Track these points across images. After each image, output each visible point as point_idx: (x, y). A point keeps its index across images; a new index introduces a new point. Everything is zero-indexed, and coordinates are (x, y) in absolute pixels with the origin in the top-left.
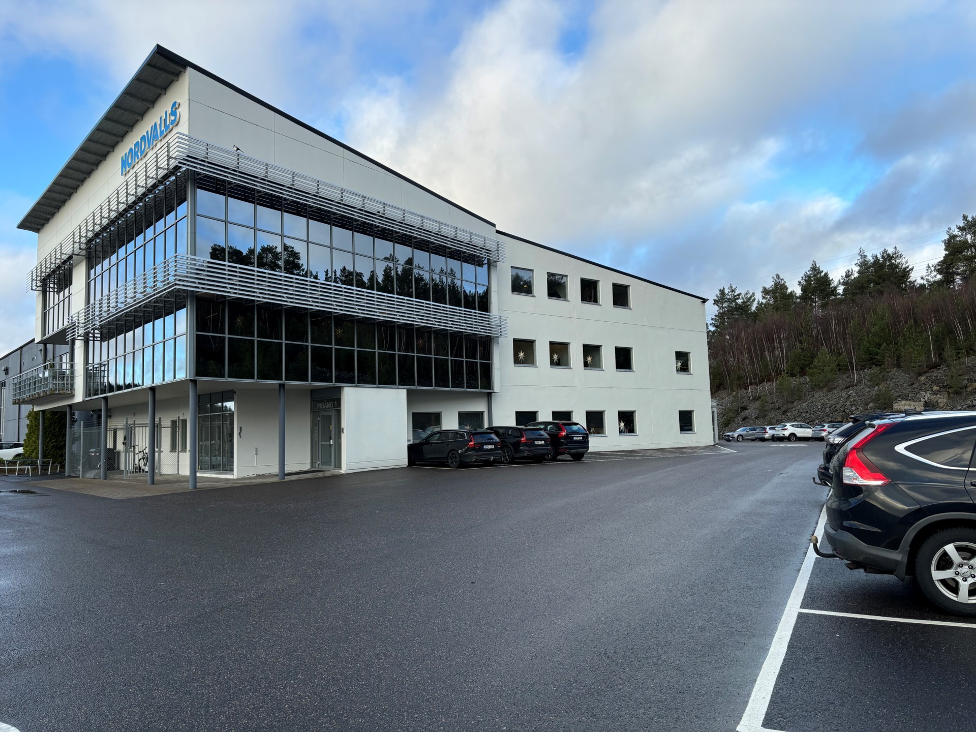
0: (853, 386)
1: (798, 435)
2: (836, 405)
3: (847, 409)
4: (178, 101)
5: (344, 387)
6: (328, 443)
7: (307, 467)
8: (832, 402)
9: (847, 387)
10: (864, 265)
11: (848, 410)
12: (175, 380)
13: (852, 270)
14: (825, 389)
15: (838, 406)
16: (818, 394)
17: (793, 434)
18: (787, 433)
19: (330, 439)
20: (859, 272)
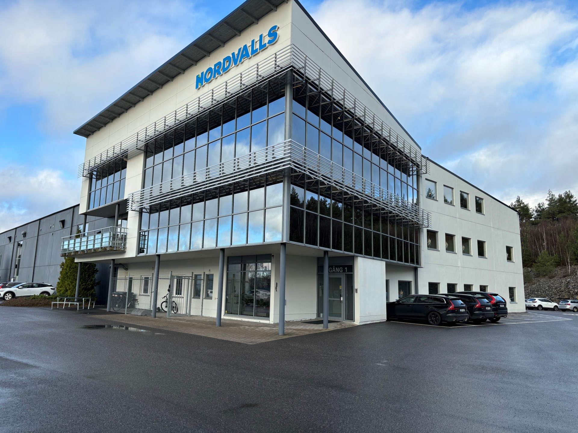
0: (568, 275)
1: (544, 306)
2: (560, 288)
3: (571, 290)
4: (278, 26)
5: (358, 256)
6: (339, 299)
7: (314, 317)
8: (556, 286)
9: (564, 277)
10: (551, 200)
11: (572, 292)
12: (264, 243)
13: (543, 203)
14: (547, 277)
15: (562, 289)
16: (542, 280)
17: (540, 306)
18: (536, 305)
19: (341, 297)
20: (549, 205)
